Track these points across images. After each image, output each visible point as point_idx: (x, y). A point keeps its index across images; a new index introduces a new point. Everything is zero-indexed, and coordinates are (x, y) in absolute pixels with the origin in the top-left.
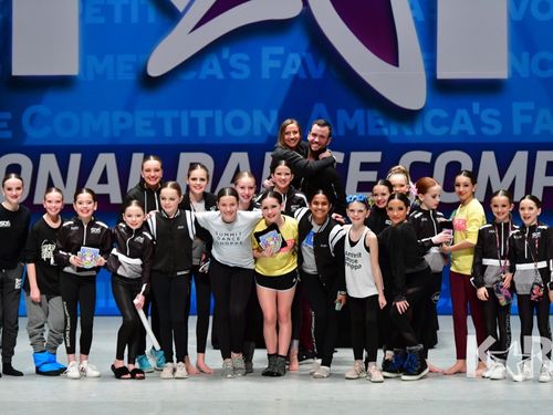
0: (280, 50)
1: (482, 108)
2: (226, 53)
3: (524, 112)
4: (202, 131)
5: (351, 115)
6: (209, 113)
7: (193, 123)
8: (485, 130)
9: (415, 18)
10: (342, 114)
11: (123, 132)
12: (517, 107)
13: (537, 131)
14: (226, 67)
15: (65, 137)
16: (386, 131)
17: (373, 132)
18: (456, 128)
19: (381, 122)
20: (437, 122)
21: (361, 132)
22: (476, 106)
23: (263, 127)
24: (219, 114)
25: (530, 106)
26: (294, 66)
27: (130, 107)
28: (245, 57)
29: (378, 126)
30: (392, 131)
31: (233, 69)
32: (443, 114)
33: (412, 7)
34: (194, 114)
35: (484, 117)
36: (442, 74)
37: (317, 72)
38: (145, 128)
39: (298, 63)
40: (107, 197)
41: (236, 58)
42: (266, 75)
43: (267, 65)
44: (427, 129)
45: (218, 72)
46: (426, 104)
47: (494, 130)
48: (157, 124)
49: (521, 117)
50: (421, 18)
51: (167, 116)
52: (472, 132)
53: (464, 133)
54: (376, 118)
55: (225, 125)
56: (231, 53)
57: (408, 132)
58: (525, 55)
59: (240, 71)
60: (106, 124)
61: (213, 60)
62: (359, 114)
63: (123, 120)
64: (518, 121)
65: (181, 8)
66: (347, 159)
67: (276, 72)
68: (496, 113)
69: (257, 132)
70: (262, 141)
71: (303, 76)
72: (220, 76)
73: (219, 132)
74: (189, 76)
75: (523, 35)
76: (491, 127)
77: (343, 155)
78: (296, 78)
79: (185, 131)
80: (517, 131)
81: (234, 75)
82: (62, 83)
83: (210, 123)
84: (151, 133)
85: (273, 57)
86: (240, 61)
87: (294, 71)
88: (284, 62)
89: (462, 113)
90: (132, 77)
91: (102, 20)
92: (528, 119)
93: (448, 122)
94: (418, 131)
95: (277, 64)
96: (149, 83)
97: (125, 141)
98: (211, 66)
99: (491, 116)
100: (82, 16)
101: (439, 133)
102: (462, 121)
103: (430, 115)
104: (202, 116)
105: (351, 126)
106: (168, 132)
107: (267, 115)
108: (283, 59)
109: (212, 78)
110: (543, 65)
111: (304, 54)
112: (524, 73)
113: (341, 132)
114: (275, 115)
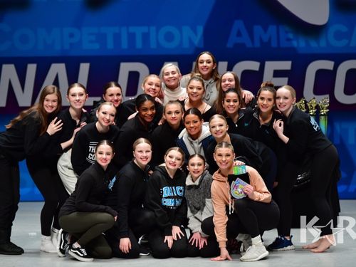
4: (139, 44)
5: (265, 29)
6: (145, 29)
7: (132, 37)
10: (258, 30)
11: (71, 45)
15: (23, 50)
16: (295, 44)
17: (284, 44)
18: (355, 42)
19: (291, 36)
20: (339, 36)
21: (274, 44)
23: (191, 42)
24: (153, 29)
27: (78, 24)
29: (289, 40)
30: (300, 44)
32: (344, 29)
34: (132, 29)
38: (91, 42)
44: (330, 41)
46: (329, 20)
48: (101, 38)
51: (110, 32)
54: (287, 32)
55: (158, 39)
57: (313, 44)
62: (272, 29)
63: (71, 35)
66: (262, 67)
69: (186, 45)
70: (190, 52)
73: (153, 45)
77: (258, 64)
79: (125, 45)
83: (146, 37)
84: (96, 46)
93: (348, 36)
94: (323, 43)
101: (339, 45)
103: (332, 30)
104: (139, 31)
105: (265, 39)
106: (110, 45)
107: (194, 31)
113: (257, 44)
114: (200, 29)
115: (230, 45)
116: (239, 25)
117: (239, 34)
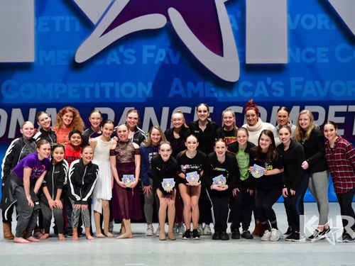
0: (153, 47)
1: (272, 81)
2: (121, 49)
3: (297, 83)
4: (108, 95)
5: (195, 85)
6: (111, 84)
7: (102, 90)
8: (274, 94)
9: (233, 28)
10: (190, 85)
11: (61, 95)
12: (293, 80)
13: (305, 94)
14: (122, 57)
15: (27, 98)
16: (216, 95)
17: (208, 95)
18: (257, 93)
19: (213, 89)
20: (246, 89)
22: (269, 80)
23: (143, 92)
24: (117, 84)
25: (301, 79)
26: (161, 56)
27: (65, 81)
28: (133, 51)
29: (212, 92)
30: (220, 95)
31: (125, 58)
32: (249, 84)
33: (231, 22)
34: (103, 85)
36: (248, 61)
37: (175, 59)
38: (74, 93)
39: (164, 54)
41: (128, 52)
42: (145, 62)
43: (146, 56)
44: (240, 93)
45: (117, 61)
46: (239, 79)
48: (82, 91)
49: (296, 86)
50: (236, 28)
51: (87, 86)
52: (266, 95)
53: (262, 95)
54: (210, 87)
55: (121, 91)
56: (124, 49)
57: (229, 95)
58: (298, 50)
59: (129, 60)
60: (50, 91)
61: (114, 53)
62: (200, 84)
63: (61, 89)
64: (294, 89)
65: (95, 23)
66: (193, 111)
67: (151, 60)
68: (281, 84)
69: (140, 95)
70: (143, 100)
71: (167, 62)
72: (118, 62)
73: (117, 95)
74: (100, 62)
75: (297, 38)
76: (278, 92)
77: (191, 109)
78: (163, 64)
79: (98, 95)
80: (293, 94)
81: (126, 62)
82: (25, 67)
84: (78, 96)
85: (149, 51)
86: (130, 53)
87: (162, 59)
88: (156, 54)
89: (261, 84)
90: (66, 63)
91: (48, 29)
92: (299, 87)
93: (253, 89)
94: (235, 95)
95: (152, 55)
96: (76, 66)
97: (62, 101)
98: (113, 57)
99: (278, 86)
100: (37, 27)
102: (261, 89)
103: (242, 85)
104: (107, 86)
105: (195, 92)
106: (88, 95)
107: (146, 86)
108: (155, 52)
109: (113, 63)
110: (308, 55)
111: (168, 50)
112: (297, 60)
113: (190, 95)
114: (150, 85)
115: (171, 95)
116: (177, 81)
117: (177, 88)
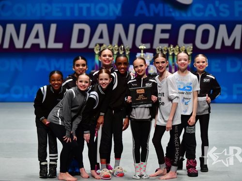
21: (161, 15)
35: (221, 8)
40: (38, 45)
47: (225, 14)
83: (89, 9)
101: (198, 15)
